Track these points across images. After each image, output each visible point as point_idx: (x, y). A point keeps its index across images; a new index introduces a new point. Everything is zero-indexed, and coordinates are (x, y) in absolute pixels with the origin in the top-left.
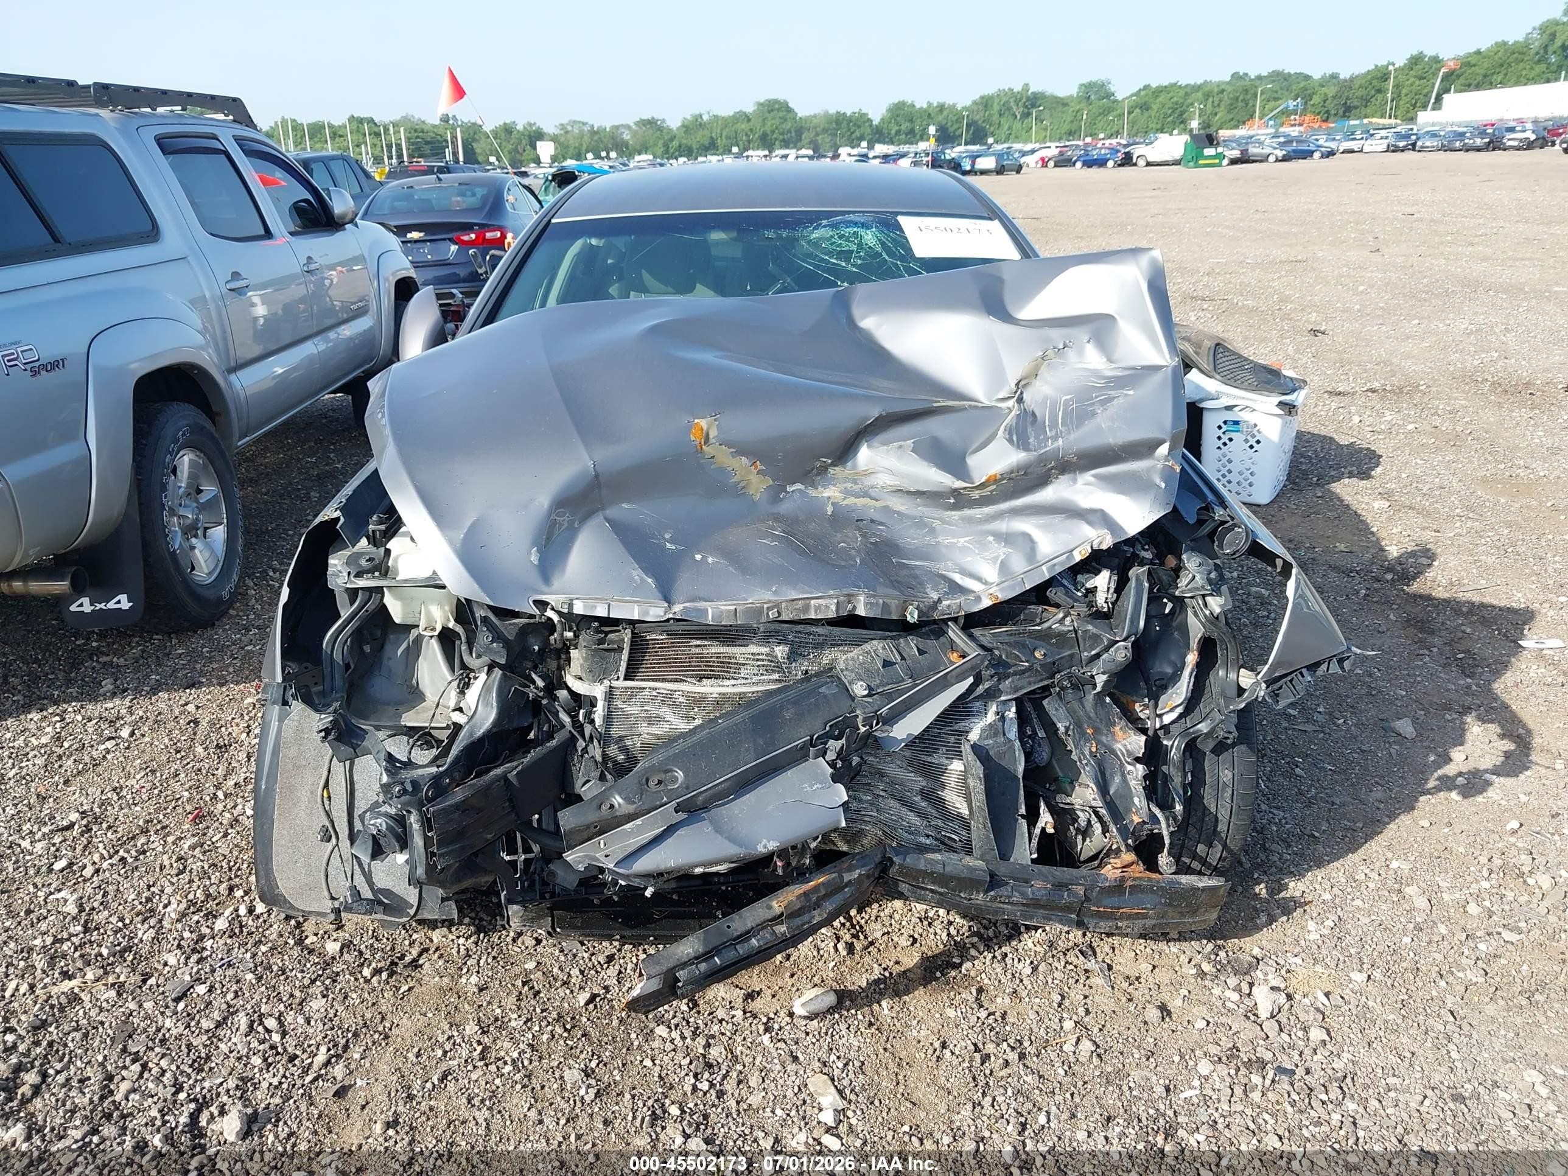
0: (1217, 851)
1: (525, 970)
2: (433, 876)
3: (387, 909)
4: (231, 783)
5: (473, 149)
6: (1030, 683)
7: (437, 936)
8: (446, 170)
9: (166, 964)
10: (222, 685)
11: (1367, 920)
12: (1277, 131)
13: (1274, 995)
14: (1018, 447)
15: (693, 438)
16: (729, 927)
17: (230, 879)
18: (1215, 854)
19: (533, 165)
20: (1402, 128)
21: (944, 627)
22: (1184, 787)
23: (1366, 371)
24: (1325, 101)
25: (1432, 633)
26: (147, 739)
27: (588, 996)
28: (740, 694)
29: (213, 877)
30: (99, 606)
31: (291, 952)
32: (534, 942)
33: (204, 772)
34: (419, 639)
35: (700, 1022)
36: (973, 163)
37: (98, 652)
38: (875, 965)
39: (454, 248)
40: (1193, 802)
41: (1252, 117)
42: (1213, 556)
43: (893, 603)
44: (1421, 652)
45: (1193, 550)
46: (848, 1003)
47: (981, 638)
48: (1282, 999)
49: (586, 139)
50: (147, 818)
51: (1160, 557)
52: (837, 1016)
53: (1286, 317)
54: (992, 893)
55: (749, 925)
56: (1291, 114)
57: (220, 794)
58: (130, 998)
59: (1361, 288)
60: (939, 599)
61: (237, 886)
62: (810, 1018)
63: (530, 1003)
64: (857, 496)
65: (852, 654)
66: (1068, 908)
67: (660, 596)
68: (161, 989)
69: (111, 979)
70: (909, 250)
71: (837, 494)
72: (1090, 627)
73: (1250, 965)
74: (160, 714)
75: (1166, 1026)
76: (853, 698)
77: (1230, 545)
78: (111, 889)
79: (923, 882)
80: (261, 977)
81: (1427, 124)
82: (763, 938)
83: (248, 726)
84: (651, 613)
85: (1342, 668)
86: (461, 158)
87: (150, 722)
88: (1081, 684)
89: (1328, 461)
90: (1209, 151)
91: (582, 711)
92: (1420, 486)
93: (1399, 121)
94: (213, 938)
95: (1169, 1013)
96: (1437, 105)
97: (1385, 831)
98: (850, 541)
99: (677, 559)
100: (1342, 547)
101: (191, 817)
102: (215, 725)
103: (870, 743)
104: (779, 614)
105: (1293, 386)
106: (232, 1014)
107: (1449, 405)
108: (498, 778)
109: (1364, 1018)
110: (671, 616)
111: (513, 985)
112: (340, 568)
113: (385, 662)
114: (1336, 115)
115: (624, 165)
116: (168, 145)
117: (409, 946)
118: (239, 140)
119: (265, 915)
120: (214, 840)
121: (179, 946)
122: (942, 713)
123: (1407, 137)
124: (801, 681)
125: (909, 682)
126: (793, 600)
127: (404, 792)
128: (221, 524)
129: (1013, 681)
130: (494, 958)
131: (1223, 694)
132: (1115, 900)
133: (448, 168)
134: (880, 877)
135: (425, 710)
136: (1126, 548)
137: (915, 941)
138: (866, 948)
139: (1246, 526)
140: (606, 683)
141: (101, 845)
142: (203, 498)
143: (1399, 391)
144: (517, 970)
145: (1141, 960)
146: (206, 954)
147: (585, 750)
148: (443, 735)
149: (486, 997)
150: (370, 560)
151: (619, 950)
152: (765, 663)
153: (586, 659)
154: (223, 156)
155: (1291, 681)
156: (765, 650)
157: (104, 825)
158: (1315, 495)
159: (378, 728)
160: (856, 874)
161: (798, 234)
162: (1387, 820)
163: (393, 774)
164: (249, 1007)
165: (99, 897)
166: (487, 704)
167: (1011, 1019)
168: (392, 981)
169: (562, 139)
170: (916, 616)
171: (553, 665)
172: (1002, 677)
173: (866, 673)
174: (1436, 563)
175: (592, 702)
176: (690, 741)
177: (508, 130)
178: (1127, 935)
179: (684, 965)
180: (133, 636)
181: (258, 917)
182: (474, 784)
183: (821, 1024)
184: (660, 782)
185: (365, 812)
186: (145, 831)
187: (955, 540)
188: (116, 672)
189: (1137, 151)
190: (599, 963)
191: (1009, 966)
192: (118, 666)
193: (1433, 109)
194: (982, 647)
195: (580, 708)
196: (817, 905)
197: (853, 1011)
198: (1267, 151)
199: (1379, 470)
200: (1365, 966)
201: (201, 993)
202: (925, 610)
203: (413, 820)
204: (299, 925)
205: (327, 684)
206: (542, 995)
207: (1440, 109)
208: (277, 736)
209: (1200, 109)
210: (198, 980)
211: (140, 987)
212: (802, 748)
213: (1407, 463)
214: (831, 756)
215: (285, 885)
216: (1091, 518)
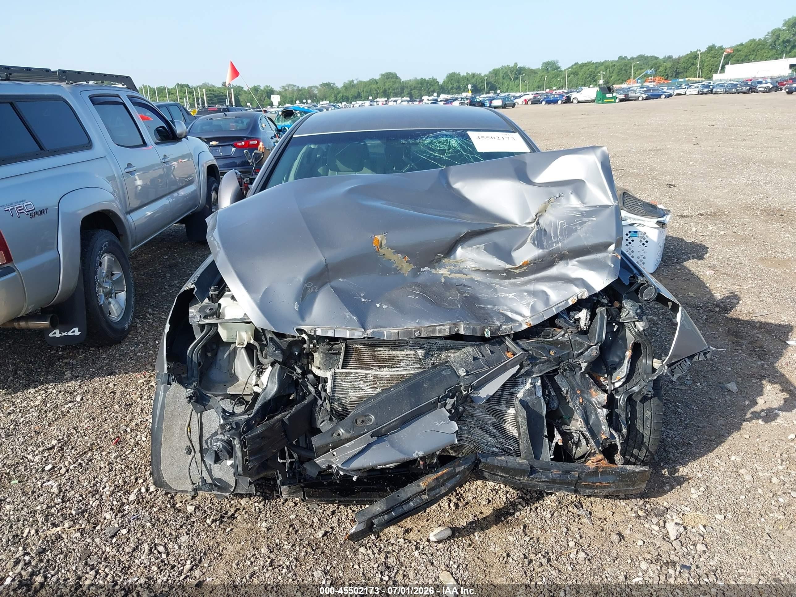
0: (644, 452)
1: (290, 519)
2: (246, 471)
3: (220, 489)
4: (134, 424)
5: (238, 99)
6: (548, 368)
7: (243, 502)
8: (227, 110)
9: (105, 519)
10: (126, 373)
11: (721, 488)
12: (642, 85)
13: (677, 527)
14: (538, 247)
15: (374, 245)
16: (398, 496)
17: (136, 473)
18: (643, 454)
19: (269, 107)
20: (705, 83)
21: (503, 339)
22: (627, 419)
23: (697, 205)
24: (666, 70)
25: (742, 338)
26: (90, 402)
27: (323, 532)
28: (401, 375)
29: (127, 473)
30: (64, 334)
31: (169, 512)
32: (293, 505)
33: (120, 418)
34: (235, 349)
35: (382, 545)
36: (491, 103)
37: (62, 357)
38: (470, 514)
39: (234, 149)
40: (631, 428)
41: (629, 78)
42: (638, 301)
43: (478, 327)
44: (737, 348)
45: (628, 298)
46: (457, 534)
47: (522, 345)
48: (682, 529)
49: (296, 94)
50: (92, 442)
51: (611, 302)
52: (452, 541)
53: (654, 178)
54: (532, 476)
55: (409, 495)
56: (649, 76)
57: (128, 430)
58: (88, 536)
59: (691, 163)
60: (501, 325)
61: (139, 477)
62: (438, 542)
63: (294, 536)
64: (456, 273)
65: (457, 354)
66: (570, 484)
67: (360, 326)
68: (103, 531)
69: (77, 527)
70: (474, 148)
71: (446, 272)
72: (578, 339)
73: (663, 511)
74: (95, 389)
75: (622, 544)
76: (459, 377)
77: (646, 296)
78: (75, 479)
79: (496, 472)
80: (154, 525)
81: (717, 80)
82: (416, 501)
83: (141, 395)
84: (356, 334)
85: (706, 357)
86: (234, 104)
87: (91, 393)
88: (574, 368)
89: (681, 250)
90: (609, 95)
91: (320, 385)
92: (729, 263)
93: (703, 79)
94: (129, 504)
95: (623, 537)
96: (722, 71)
97: (727, 441)
98: (454, 296)
99: (368, 306)
100: (692, 294)
101: (114, 442)
102: (124, 394)
103: (468, 400)
104: (420, 334)
105: (664, 213)
106: (141, 544)
107: (740, 221)
108: (278, 421)
109: (724, 538)
110: (366, 336)
111: (284, 527)
112: (195, 314)
113: (218, 361)
114: (671, 76)
115: (315, 106)
116: (96, 100)
117: (230, 508)
118: (130, 97)
119: (155, 492)
120: (126, 453)
121: (112, 509)
122: (504, 384)
123: (708, 87)
124: (431, 368)
125: (486, 368)
126: (427, 327)
127: (232, 428)
128: (123, 291)
129: (539, 367)
130: (274, 513)
131: (645, 371)
132: (594, 479)
133: (228, 109)
134: (474, 469)
135: (239, 386)
136: (594, 298)
137: (490, 501)
138: (465, 506)
139: (654, 286)
140: (333, 370)
141: (69, 457)
142: (115, 278)
143: (714, 215)
144: (286, 519)
145: (606, 509)
146: (125, 513)
147: (322, 405)
148: (249, 399)
149: (270, 534)
150: (211, 309)
151: (338, 508)
152: (413, 359)
153: (322, 359)
154: (122, 106)
155: (680, 365)
156: (412, 352)
157: (70, 447)
158: (676, 268)
159: (215, 395)
160: (462, 468)
161: (418, 141)
162: (727, 435)
163: (226, 419)
164: (149, 540)
165: (69, 484)
166: (273, 382)
167: (542, 541)
168: (222, 526)
169: (284, 94)
170: (489, 334)
171: (305, 361)
172: (534, 365)
173: (465, 364)
174: (741, 302)
175: (325, 380)
176: (377, 400)
177: (256, 89)
178: (598, 497)
179: (376, 516)
180: (79, 348)
181: (151, 493)
182: (266, 424)
183: (444, 546)
184: (363, 421)
185: (208, 439)
186: (91, 450)
187: (507, 295)
188: (72, 368)
189: (573, 95)
190: (328, 515)
191: (539, 514)
192: (73, 364)
193: (720, 73)
194: (523, 349)
195: (319, 384)
196: (443, 484)
197: (460, 538)
198: (638, 95)
199: (708, 255)
200: (722, 511)
201: (124, 533)
202: (494, 331)
203: (236, 443)
204: (172, 497)
205: (190, 373)
206: (299, 532)
207: (724, 72)
208: (163, 400)
209: (603, 74)
210: (122, 526)
211: (93, 531)
212: (434, 403)
213: (722, 251)
214: (449, 407)
215: (167, 477)
216: (577, 283)
